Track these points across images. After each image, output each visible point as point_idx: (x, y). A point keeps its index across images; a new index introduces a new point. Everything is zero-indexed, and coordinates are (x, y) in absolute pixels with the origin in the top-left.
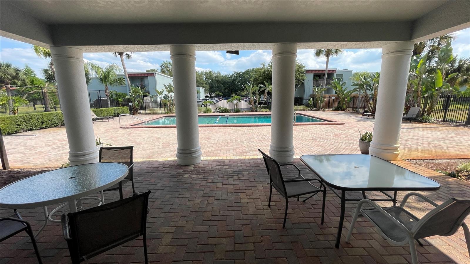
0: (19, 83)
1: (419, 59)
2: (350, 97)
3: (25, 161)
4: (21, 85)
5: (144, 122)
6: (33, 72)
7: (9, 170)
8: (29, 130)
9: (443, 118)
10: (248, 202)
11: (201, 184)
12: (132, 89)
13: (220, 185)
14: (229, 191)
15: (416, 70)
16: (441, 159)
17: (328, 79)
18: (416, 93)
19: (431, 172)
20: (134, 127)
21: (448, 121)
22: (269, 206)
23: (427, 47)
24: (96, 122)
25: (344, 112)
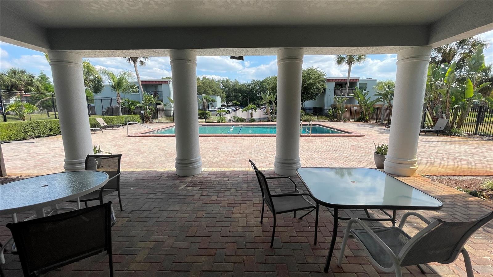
0: (33, 89)
1: (447, 67)
2: (374, 107)
3: (24, 168)
4: (35, 91)
5: (153, 131)
6: (48, 79)
7: (6, 177)
8: (36, 137)
9: (474, 131)
10: (240, 217)
11: (195, 197)
12: (145, 97)
13: (214, 198)
14: (222, 205)
15: (444, 79)
16: (465, 176)
17: (350, 88)
18: (445, 104)
19: (450, 190)
20: (143, 135)
21: (480, 135)
22: (261, 222)
23: (458, 54)
24: (105, 130)
25: (367, 123)
